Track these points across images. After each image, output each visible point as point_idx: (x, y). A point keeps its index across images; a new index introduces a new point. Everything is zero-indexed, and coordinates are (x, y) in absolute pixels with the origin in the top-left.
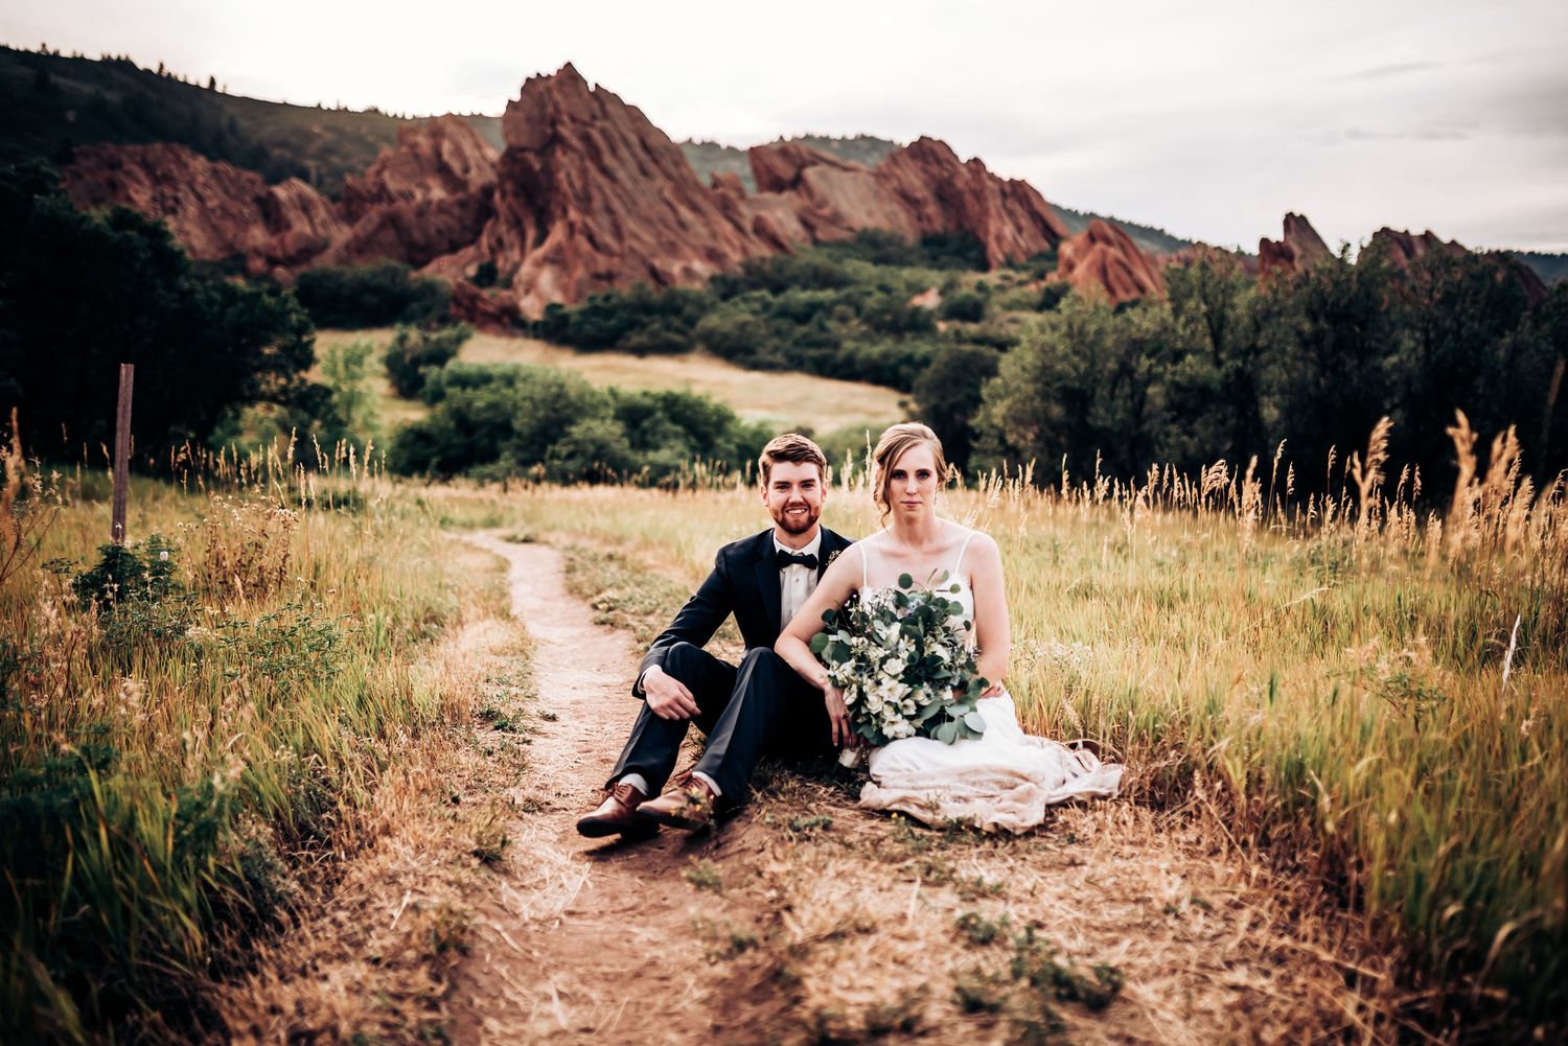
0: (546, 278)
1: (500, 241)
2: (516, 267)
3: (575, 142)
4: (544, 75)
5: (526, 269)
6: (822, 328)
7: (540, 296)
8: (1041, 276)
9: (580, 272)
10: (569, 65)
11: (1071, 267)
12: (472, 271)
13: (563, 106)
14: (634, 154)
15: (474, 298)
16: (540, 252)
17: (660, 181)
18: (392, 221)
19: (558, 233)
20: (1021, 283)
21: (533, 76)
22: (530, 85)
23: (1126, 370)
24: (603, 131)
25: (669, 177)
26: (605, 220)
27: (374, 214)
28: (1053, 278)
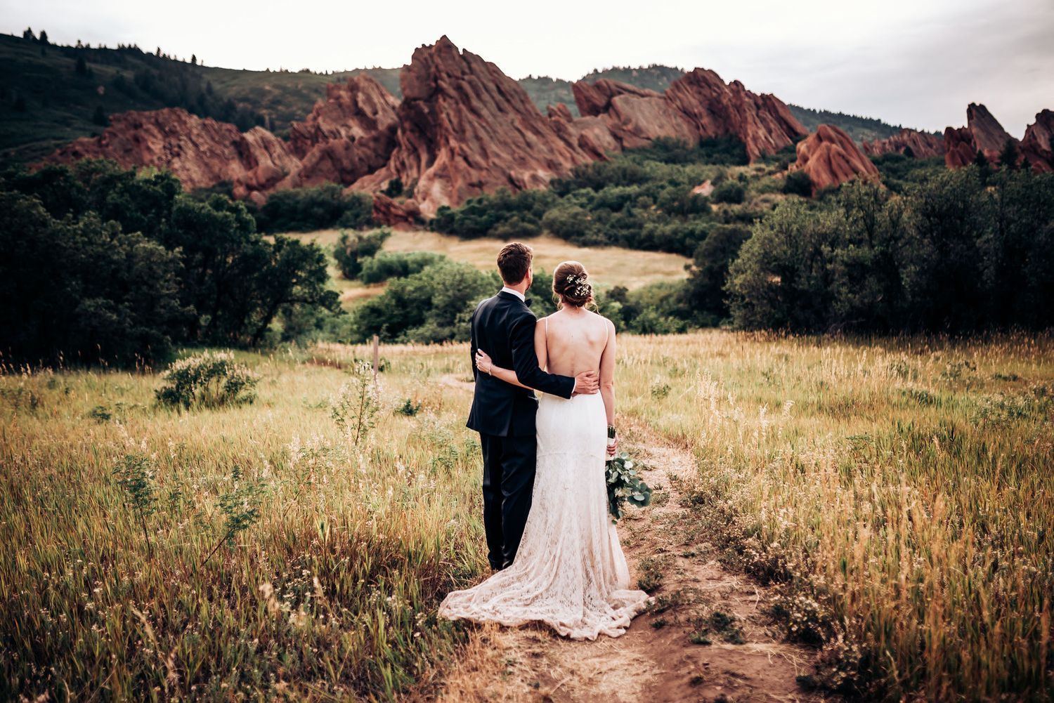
0: (437, 188)
1: (403, 164)
2: (416, 181)
3: (452, 92)
4: (427, 45)
5: (422, 183)
6: (631, 215)
7: (433, 201)
8: (785, 167)
9: (460, 183)
10: (444, 37)
11: (806, 160)
12: (385, 186)
13: (442, 67)
14: (493, 98)
15: (388, 205)
16: (431, 170)
17: (512, 115)
18: (328, 154)
19: (443, 157)
20: (770, 173)
21: (420, 47)
22: (419, 53)
23: (818, 253)
24: (470, 83)
25: (518, 111)
26: (475, 145)
27: (314, 152)
28: (793, 168)
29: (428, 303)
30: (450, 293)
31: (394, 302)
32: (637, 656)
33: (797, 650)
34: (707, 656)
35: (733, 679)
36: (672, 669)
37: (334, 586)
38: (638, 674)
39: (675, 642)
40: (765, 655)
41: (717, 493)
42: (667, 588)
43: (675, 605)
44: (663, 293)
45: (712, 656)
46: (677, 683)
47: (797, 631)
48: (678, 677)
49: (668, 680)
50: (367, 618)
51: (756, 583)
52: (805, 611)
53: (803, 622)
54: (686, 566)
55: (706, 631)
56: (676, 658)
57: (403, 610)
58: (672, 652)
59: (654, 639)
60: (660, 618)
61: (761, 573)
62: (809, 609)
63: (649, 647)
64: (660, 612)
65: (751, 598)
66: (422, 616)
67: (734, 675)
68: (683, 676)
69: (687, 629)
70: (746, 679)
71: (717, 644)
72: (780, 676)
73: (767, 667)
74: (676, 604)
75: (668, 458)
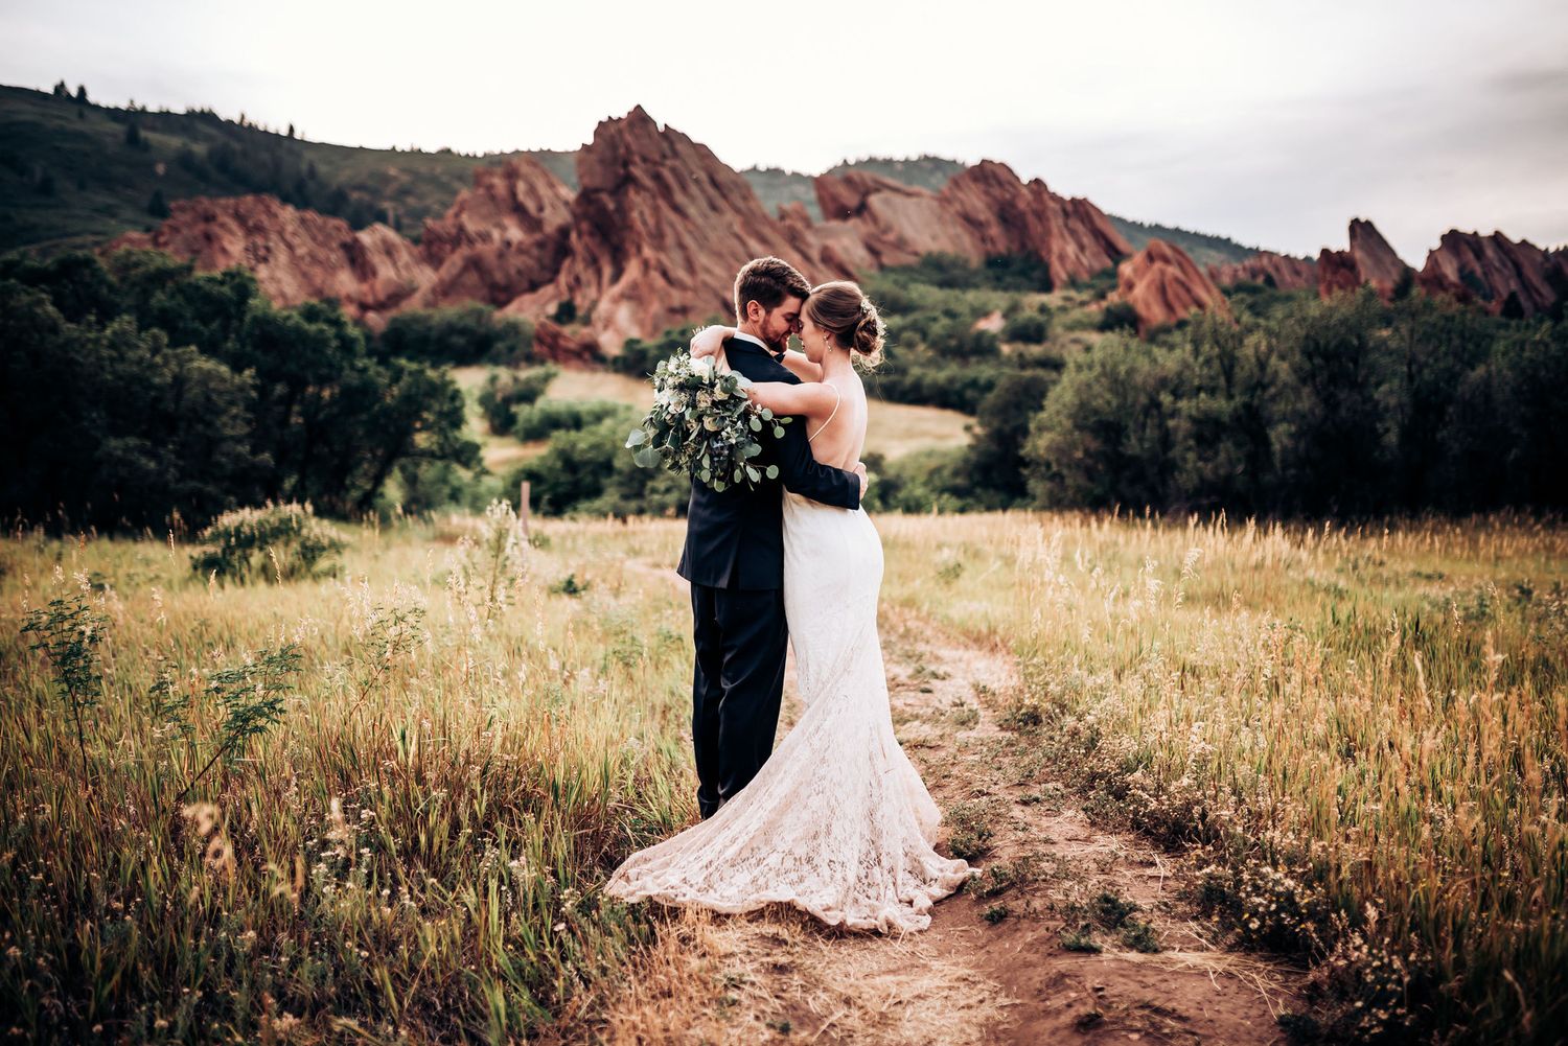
0: (624, 313)
1: (577, 280)
2: (594, 304)
3: (648, 182)
4: (615, 117)
5: (604, 306)
6: (890, 355)
7: (618, 331)
8: (1102, 296)
9: (656, 307)
10: (639, 107)
11: (1130, 286)
12: (552, 309)
13: (634, 147)
14: (703, 191)
15: (556, 336)
16: (617, 289)
17: (729, 216)
18: (475, 264)
19: (633, 270)
20: (1083, 304)
21: (604, 119)
22: (603, 128)
23: (1155, 404)
24: (673, 170)
25: (738, 211)
26: (677, 256)
27: (455, 261)
28: (1114, 298)
29: (607, 467)
31: (559, 464)
32: (963, 972)
33: (1261, 965)
34: (1098, 974)
35: (1157, 1018)
36: (1034, 997)
37: (416, 840)
38: (970, 1007)
39: (1030, 947)
40: (1204, 974)
41: (1063, 707)
42: (1000, 853)
43: (1019, 881)
44: (933, 463)
45: (1107, 974)
46: (1048, 1024)
47: (1258, 931)
48: (1047, 1013)
49: (1030, 1018)
50: (470, 897)
51: (1156, 847)
52: (1272, 891)
53: (1271, 914)
54: (1029, 819)
55: (1087, 926)
56: (1038, 977)
57: (538, 884)
58: (1028, 965)
59: (990, 941)
60: (996, 905)
61: (1162, 830)
62: (1279, 889)
63: (982, 956)
64: (995, 894)
65: (1150, 871)
66: (572, 894)
67: (1158, 1011)
68: (1058, 1012)
69: (1051, 924)
70: (1181, 1019)
71: (1111, 953)
72: (1241, 1013)
73: (1210, 996)
74: (1023, 879)
75: (968, 664)
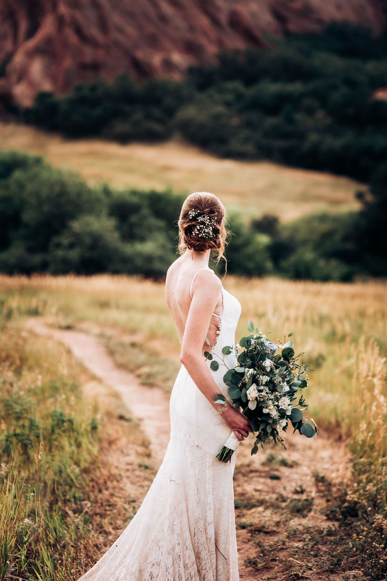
0: (37, 68)
2: (10, 57)
5: (19, 59)
6: (290, 120)
7: (31, 85)
9: (68, 63)
16: (31, 44)
19: (48, 26)
26: (91, 14)
30: (46, 208)
41: (375, 506)
44: (325, 227)
75: (316, 452)
